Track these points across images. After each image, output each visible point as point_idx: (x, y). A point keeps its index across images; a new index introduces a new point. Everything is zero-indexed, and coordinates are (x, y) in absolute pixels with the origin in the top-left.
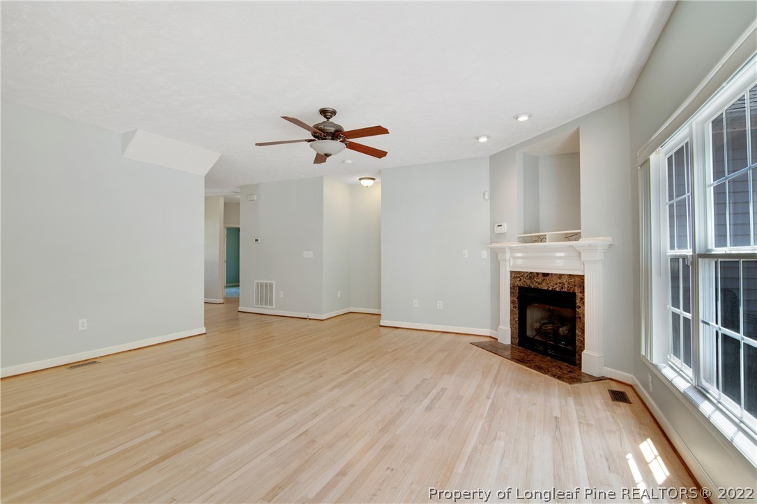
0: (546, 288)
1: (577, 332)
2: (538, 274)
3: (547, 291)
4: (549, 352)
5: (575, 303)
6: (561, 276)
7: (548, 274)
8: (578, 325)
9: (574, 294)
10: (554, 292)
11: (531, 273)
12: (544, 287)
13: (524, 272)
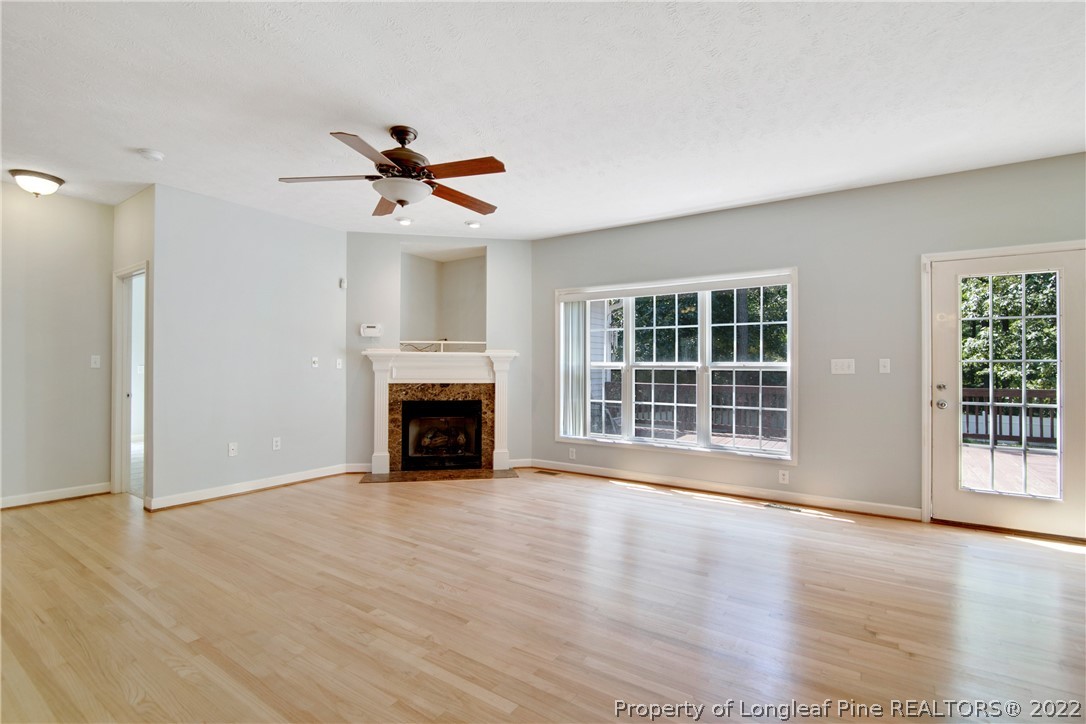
0: (445, 399)
1: (483, 436)
2: (433, 385)
3: (447, 402)
4: (447, 464)
5: (481, 409)
6: (464, 385)
7: (448, 385)
8: (485, 429)
9: (479, 402)
10: (455, 402)
11: (423, 385)
12: (443, 398)
13: (412, 385)
